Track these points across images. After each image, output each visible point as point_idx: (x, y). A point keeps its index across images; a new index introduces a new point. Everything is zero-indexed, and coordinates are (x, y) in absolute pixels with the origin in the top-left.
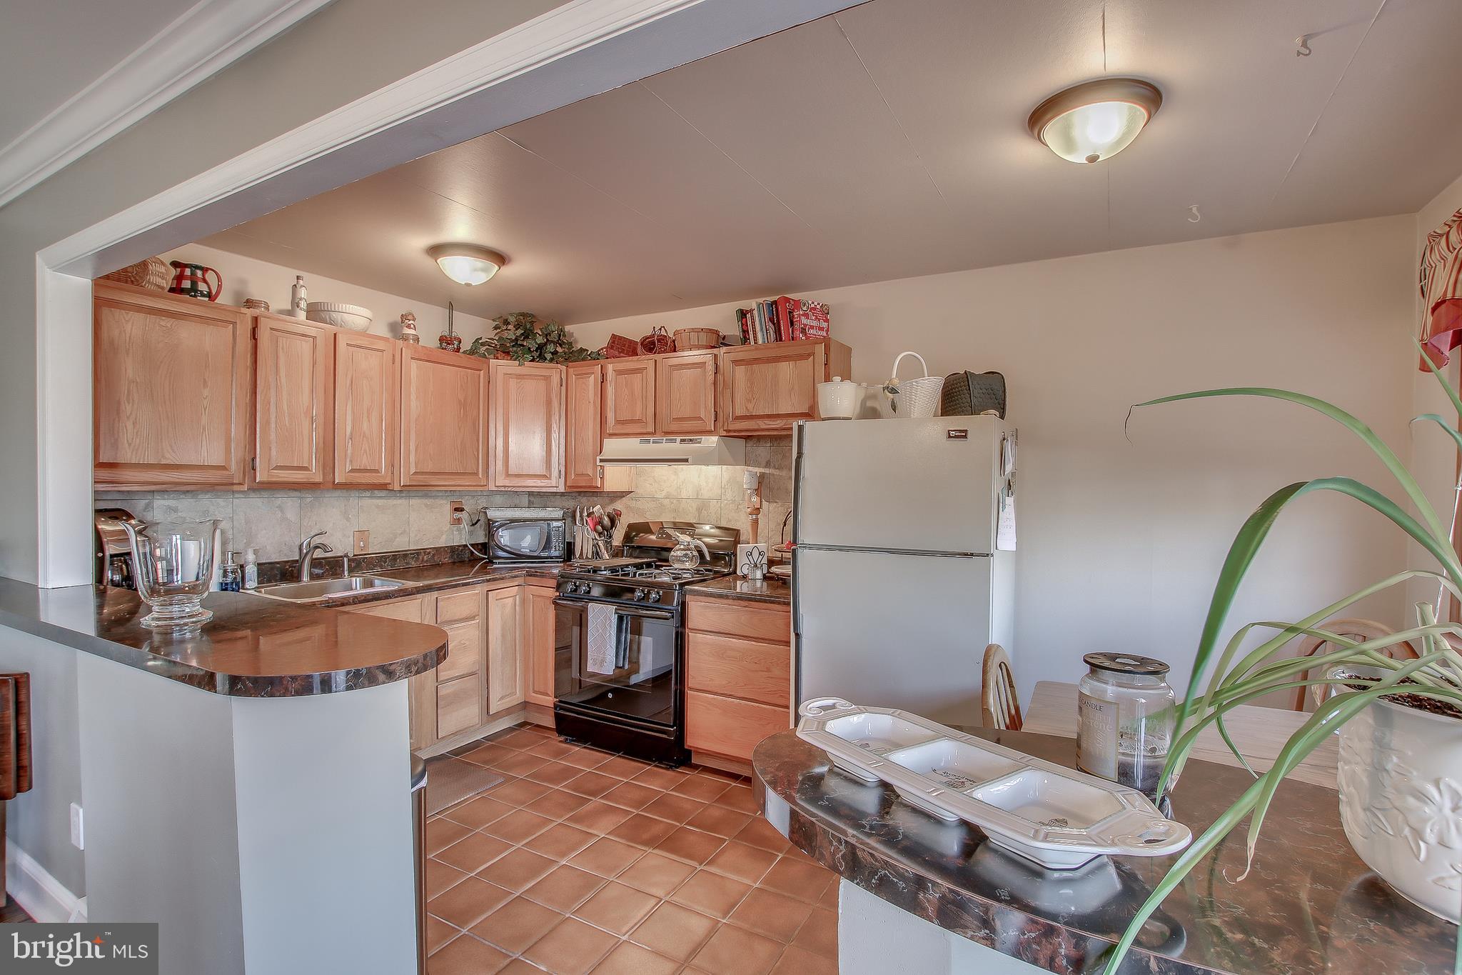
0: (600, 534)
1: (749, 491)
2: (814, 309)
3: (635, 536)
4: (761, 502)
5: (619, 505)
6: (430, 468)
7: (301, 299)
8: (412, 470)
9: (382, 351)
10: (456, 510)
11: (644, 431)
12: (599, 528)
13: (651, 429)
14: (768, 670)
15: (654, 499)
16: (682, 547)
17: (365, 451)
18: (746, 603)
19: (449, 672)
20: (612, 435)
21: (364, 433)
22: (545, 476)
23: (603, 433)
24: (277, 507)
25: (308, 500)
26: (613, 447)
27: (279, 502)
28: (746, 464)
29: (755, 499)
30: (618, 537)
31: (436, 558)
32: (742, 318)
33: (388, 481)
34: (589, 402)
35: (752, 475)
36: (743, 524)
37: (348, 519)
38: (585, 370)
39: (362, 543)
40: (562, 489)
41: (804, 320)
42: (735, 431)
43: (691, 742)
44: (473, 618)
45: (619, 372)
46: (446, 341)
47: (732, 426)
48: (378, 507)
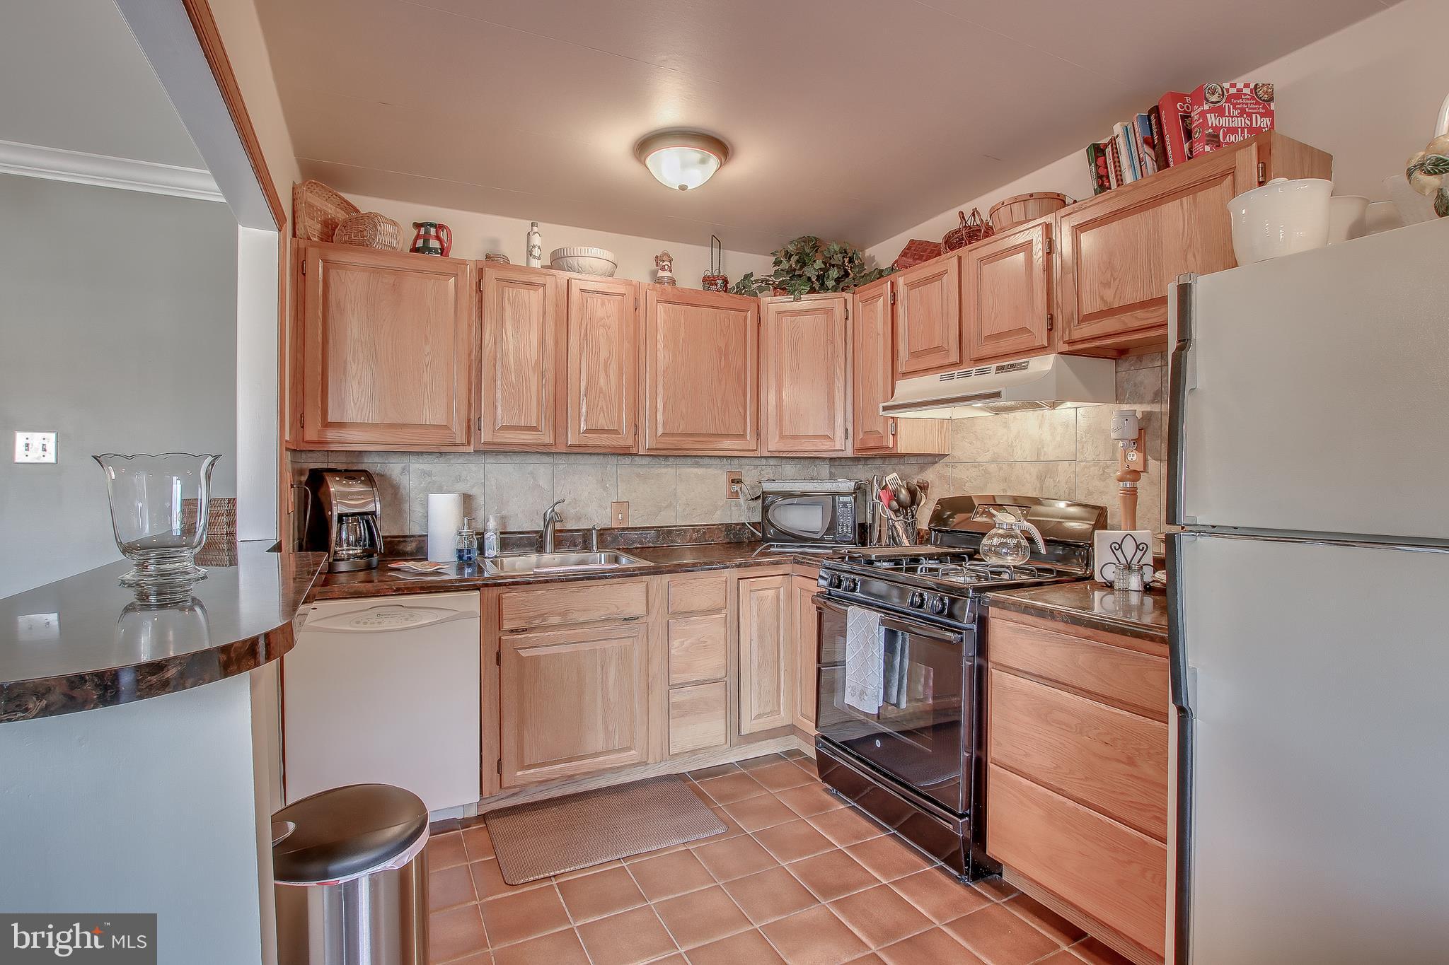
0: (896, 512)
1: (1121, 444)
2: (1239, 95)
3: (950, 517)
4: (1145, 461)
5: (930, 475)
6: (682, 428)
7: (534, 246)
8: (660, 431)
9: (623, 295)
10: (733, 481)
11: (946, 362)
12: (894, 504)
13: (954, 358)
14: (1131, 762)
15: (975, 464)
16: (1001, 531)
17: (602, 408)
18: (1089, 632)
19: (683, 675)
20: (906, 374)
21: (601, 389)
22: (826, 437)
23: (895, 375)
24: (529, 474)
25: (561, 466)
26: (907, 389)
27: (531, 467)
28: (1118, 399)
29: (1134, 457)
30: (924, 518)
31: (707, 537)
32: (1097, 158)
33: (630, 442)
34: (878, 334)
35: (1124, 416)
36: (1112, 499)
37: (605, 489)
38: (872, 292)
39: (620, 515)
40: (849, 453)
41: (1212, 120)
42: (1083, 341)
43: (994, 849)
44: (718, 611)
45: (912, 286)
46: (709, 282)
47: (1077, 335)
48: (638, 475)
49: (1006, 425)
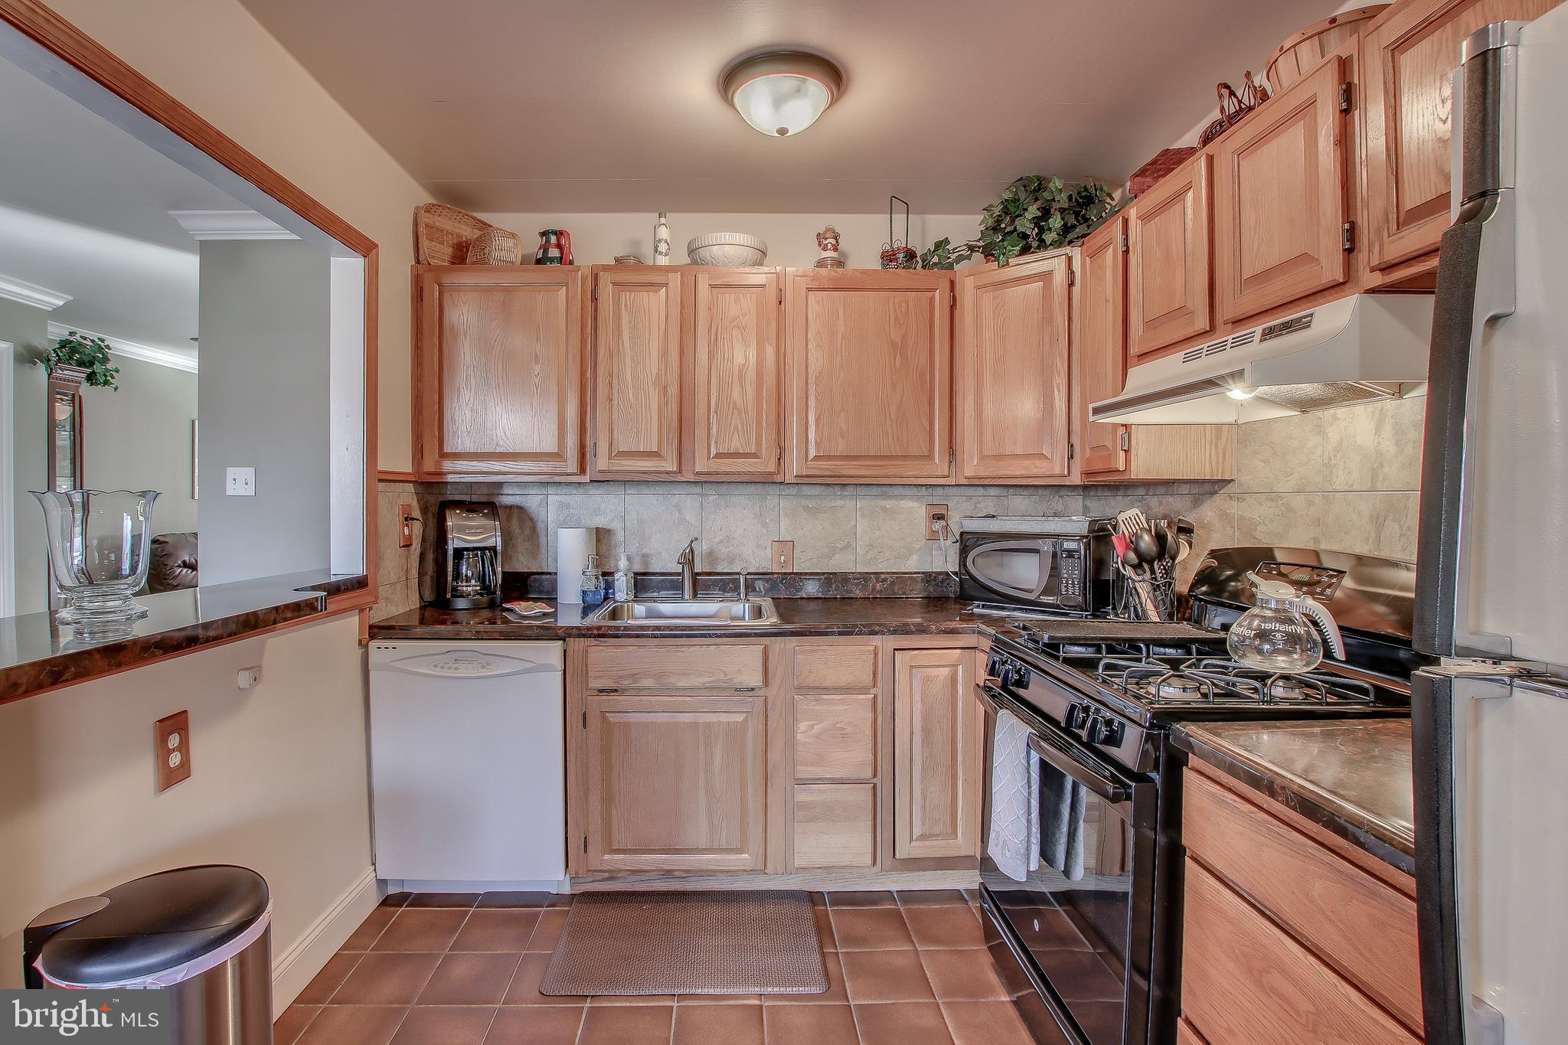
0: (1135, 568)
3: (1230, 579)
5: (1187, 510)
6: (840, 449)
7: (660, 241)
8: (812, 453)
9: (763, 286)
10: (934, 516)
15: (1273, 496)
17: (736, 428)
19: (813, 768)
20: (1143, 356)
22: (1042, 456)
23: (1127, 357)
24: (673, 506)
25: (712, 498)
26: (1143, 377)
27: (675, 500)
30: (1185, 575)
31: (896, 588)
33: (772, 468)
34: (1107, 301)
37: (764, 525)
38: (1099, 242)
39: (783, 557)
40: (1076, 478)
42: (1406, 262)
44: (863, 690)
45: (1145, 218)
46: (888, 257)
48: (807, 509)
49: (1319, 429)
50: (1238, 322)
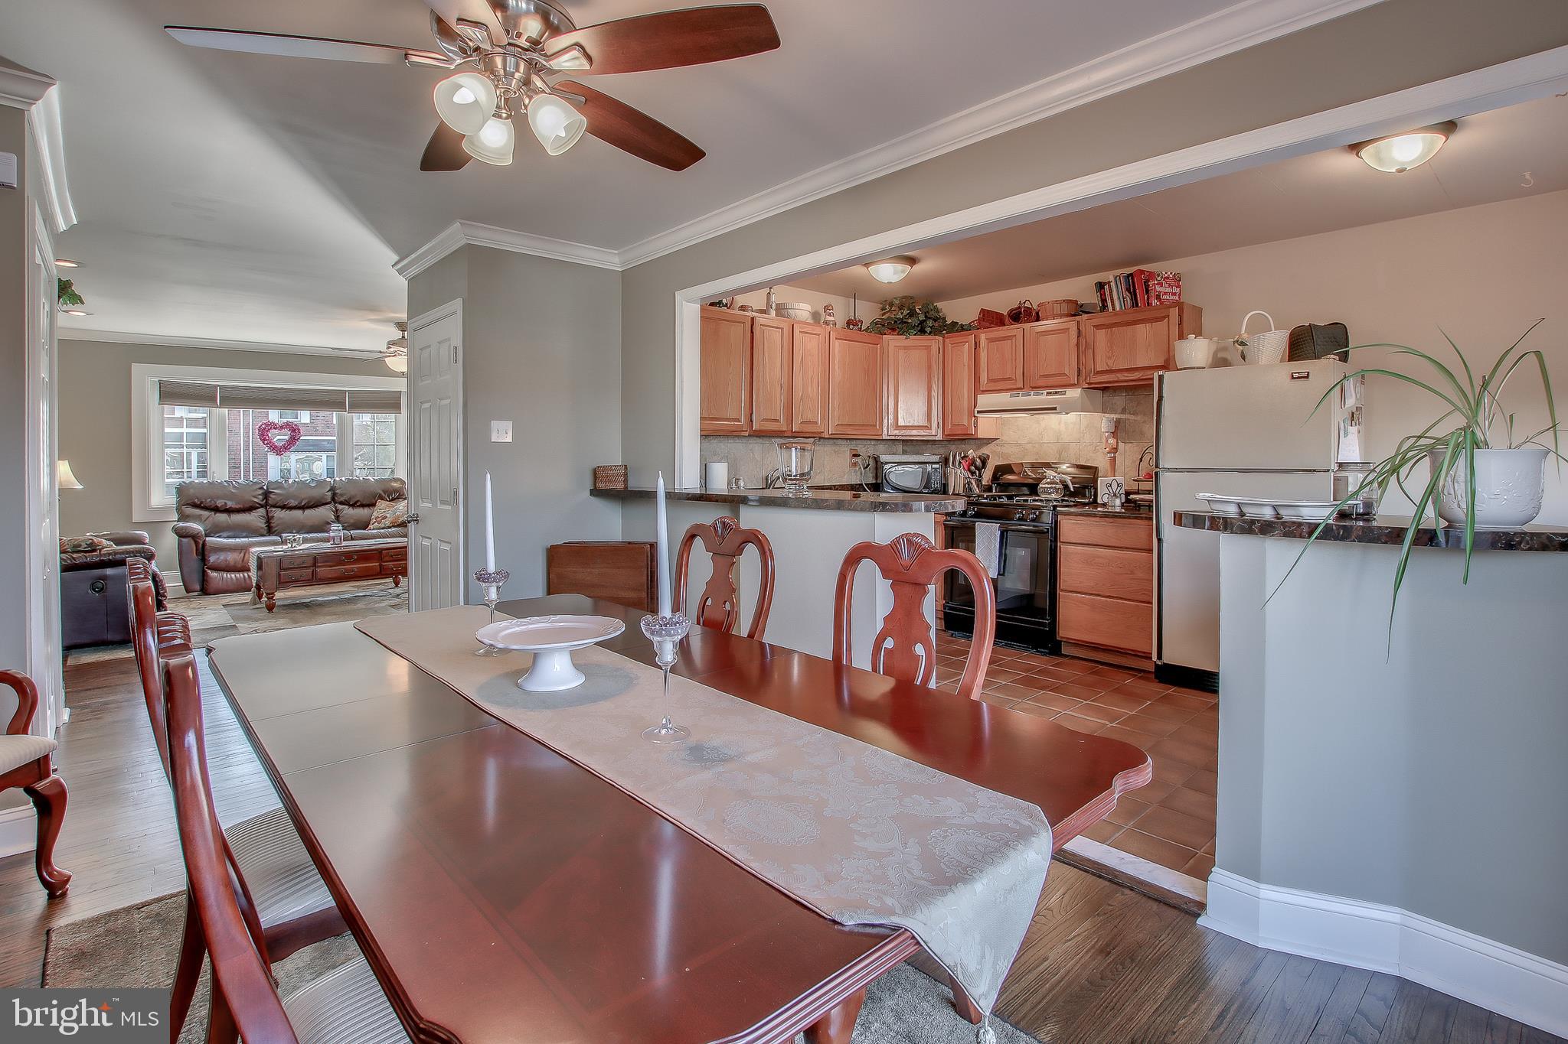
0: (973, 473)
1: (1107, 434)
2: (1168, 278)
3: (1001, 475)
4: (1117, 443)
5: (985, 450)
6: (850, 419)
8: (837, 423)
9: (819, 335)
10: (855, 455)
11: (1015, 387)
12: (973, 468)
13: (1020, 384)
14: (1132, 573)
15: (1017, 444)
16: (1049, 480)
18: (1111, 520)
20: (984, 392)
21: (809, 395)
22: (926, 427)
23: (977, 390)
24: (750, 450)
26: (985, 401)
28: (1104, 412)
29: (1112, 441)
30: (987, 476)
32: (1101, 289)
34: (964, 366)
35: (1110, 420)
36: (1101, 461)
38: (960, 339)
40: (940, 437)
41: (1158, 288)
42: (1096, 383)
43: (1063, 633)
45: (991, 340)
46: (852, 323)
47: (1094, 380)
50: (1034, 388)
